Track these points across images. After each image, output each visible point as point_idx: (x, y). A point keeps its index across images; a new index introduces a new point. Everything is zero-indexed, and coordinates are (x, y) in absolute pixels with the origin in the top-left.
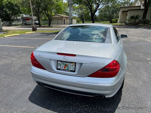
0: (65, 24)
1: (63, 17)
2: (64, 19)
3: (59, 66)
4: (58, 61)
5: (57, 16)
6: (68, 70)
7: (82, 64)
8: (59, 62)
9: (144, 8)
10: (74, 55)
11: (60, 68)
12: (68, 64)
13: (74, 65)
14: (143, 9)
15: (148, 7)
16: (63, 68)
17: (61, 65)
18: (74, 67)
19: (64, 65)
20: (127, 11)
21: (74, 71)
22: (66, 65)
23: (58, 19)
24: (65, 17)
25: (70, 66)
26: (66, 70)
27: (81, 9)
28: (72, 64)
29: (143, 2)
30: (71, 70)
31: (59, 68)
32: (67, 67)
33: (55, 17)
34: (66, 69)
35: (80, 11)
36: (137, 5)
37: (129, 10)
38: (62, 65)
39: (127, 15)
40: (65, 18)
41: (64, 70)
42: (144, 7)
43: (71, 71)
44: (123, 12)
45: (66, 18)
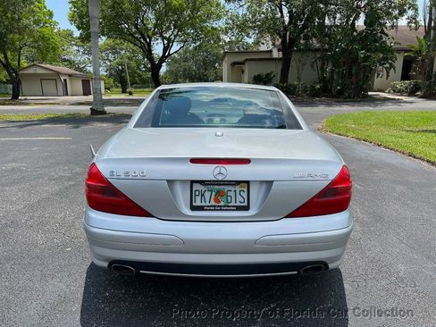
0: (67, 95)
1: (58, 74)
2: (65, 80)
3: (198, 199)
4: (193, 182)
5: (40, 71)
6: (227, 208)
7: (270, 183)
8: (197, 187)
9: (281, 56)
10: (246, 161)
11: (203, 204)
12: (227, 188)
13: (246, 190)
14: (280, 59)
15: (290, 53)
16: (213, 203)
17: (203, 195)
18: (245, 195)
19: (214, 193)
20: (243, 63)
21: (247, 208)
22: (219, 193)
23: (42, 78)
24: (65, 74)
25: (232, 194)
26: (221, 209)
27: (114, 50)
28: (238, 188)
29: (278, 42)
30: (238, 204)
31: (198, 203)
32: (224, 199)
33: (31, 71)
34: (222, 204)
35: (111, 57)
36: (263, 48)
37: (247, 60)
38: (207, 195)
39: (243, 72)
40: (66, 78)
41: (215, 208)
42: (281, 53)
43: (239, 208)
44: (234, 64)
45: (70, 75)
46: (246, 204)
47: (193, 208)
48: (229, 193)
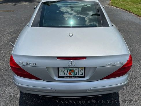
3: (62, 73)
6: (75, 77)
11: (64, 75)
12: (75, 69)
13: (83, 69)
16: (68, 75)
17: (64, 72)
18: (83, 71)
19: (69, 71)
21: (84, 77)
22: (71, 71)
25: (77, 71)
26: (72, 77)
30: (80, 75)
31: (61, 75)
32: (73, 73)
34: (73, 75)
38: (66, 72)
41: (69, 77)
43: (80, 77)
46: (83, 75)
47: (59, 77)
48: (76, 71)
